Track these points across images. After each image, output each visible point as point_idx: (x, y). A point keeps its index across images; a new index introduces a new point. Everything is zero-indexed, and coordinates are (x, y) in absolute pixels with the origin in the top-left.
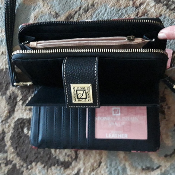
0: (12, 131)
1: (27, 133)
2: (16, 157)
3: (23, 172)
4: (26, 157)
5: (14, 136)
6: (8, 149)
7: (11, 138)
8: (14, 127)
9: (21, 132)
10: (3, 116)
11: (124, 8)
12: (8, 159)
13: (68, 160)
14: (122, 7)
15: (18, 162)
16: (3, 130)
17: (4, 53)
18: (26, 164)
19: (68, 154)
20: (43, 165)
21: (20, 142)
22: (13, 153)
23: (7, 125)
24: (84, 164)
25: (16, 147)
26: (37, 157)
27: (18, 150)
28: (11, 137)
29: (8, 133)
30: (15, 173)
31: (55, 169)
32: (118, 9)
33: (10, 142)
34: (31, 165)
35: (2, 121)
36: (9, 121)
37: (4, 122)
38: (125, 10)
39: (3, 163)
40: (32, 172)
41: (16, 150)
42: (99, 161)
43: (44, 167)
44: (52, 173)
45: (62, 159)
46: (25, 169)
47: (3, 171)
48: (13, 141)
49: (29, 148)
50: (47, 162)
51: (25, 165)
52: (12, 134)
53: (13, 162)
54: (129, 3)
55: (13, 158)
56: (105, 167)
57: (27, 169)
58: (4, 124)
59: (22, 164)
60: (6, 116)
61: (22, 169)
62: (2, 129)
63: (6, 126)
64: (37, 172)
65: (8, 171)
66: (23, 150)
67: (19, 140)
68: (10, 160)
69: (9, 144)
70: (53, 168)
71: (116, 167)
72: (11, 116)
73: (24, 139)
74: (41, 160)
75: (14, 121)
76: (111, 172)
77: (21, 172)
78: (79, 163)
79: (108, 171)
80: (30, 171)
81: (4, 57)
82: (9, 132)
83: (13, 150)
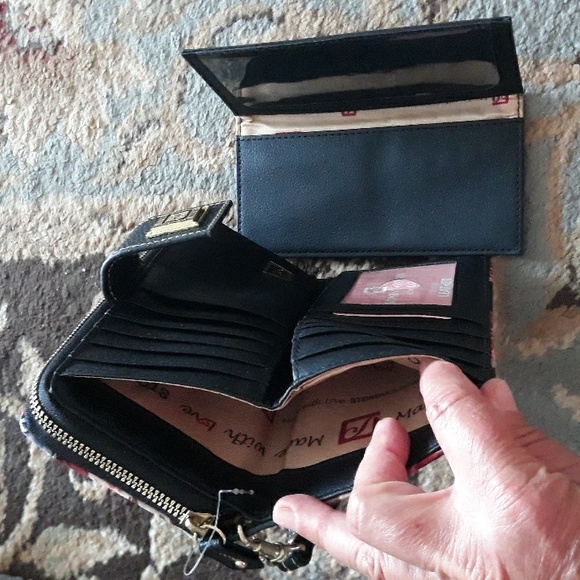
11: (557, 86)
14: (550, 84)
38: (557, 94)
54: (571, 71)
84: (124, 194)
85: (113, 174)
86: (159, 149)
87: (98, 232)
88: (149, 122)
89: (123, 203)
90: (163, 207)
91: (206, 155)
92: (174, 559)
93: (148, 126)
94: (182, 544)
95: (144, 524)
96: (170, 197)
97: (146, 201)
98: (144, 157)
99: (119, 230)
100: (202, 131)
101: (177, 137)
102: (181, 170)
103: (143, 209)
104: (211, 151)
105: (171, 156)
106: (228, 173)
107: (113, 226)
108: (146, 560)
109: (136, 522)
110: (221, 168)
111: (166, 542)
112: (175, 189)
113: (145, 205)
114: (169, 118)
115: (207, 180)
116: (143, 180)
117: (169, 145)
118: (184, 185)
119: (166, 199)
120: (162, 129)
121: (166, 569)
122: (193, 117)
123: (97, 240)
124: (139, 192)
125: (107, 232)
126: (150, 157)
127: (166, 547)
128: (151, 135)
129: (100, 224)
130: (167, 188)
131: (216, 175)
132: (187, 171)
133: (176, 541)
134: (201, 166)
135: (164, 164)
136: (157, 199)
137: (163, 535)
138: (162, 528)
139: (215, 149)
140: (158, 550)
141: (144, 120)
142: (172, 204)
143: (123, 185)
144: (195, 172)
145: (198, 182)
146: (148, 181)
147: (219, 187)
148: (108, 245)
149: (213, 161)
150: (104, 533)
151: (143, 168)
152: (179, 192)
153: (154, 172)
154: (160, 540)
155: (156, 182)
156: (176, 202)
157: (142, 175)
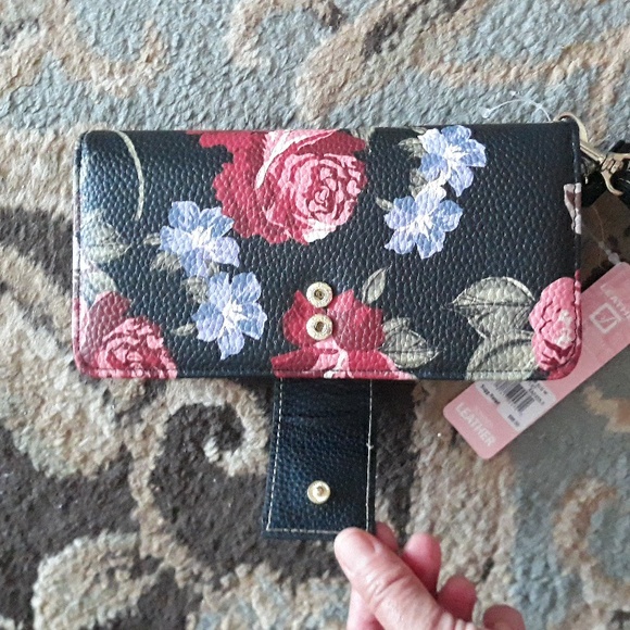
0: (156, 451)
1: (216, 458)
2: (172, 545)
3: (200, 598)
4: (211, 547)
5: (166, 470)
6: (144, 516)
7: (154, 478)
8: (165, 437)
9: (192, 458)
10: (120, 397)
11: (600, 2)
12: (143, 554)
15: (182, 564)
16: (123, 447)
18: (213, 569)
20: (277, 575)
21: (188, 491)
22: (161, 531)
23: (139, 429)
25: (175, 511)
26: (254, 547)
27: (182, 519)
28: (153, 474)
29: (140, 458)
30: (170, 603)
31: (320, 589)
32: (577, 7)
33: (153, 490)
34: (230, 575)
35: (118, 417)
36: (146, 413)
37: (125, 418)
38: (600, 13)
39: (124, 567)
40: (233, 596)
41: (174, 521)
42: (483, 561)
43: (281, 580)
44: (311, 601)
46: (207, 588)
47: (121, 596)
48: (162, 488)
49: (226, 513)
50: (291, 562)
51: (208, 575)
52: (158, 461)
53: (162, 565)
55: (160, 549)
56: (506, 580)
57: (217, 587)
58: (125, 427)
59: (196, 569)
60: (134, 395)
61: (197, 588)
62: (118, 445)
63: (132, 432)
64: (255, 600)
65: (143, 597)
66: (199, 522)
67: (186, 486)
68: (149, 557)
69: (144, 498)
70: (314, 582)
71: (545, 580)
72: (154, 396)
73: (206, 482)
74: (269, 555)
75: (164, 417)
76: (526, 598)
77: (190, 599)
79: (519, 593)
80: (228, 595)
82: (147, 455)
83: (160, 521)
86: (36, 62)
88: (22, 22)
90: (45, 145)
91: (111, 73)
93: (20, 28)
94: (81, 615)
95: (23, 592)
96: (56, 132)
97: (17, 137)
98: (15, 73)
100: (103, 37)
101: (64, 45)
102: (72, 94)
103: (14, 148)
104: (118, 65)
105: (56, 73)
106: (144, 99)
109: (12, 589)
110: (133, 91)
111: (56, 613)
112: (62, 121)
113: (16, 142)
114: (53, 16)
115: (112, 109)
116: (13, 106)
117: (53, 56)
118: (77, 114)
119: (50, 134)
120: (43, 32)
122: (90, 17)
124: (7, 124)
126: (24, 72)
127: (57, 620)
128: (24, 41)
130: (50, 119)
131: (126, 102)
132: (83, 96)
133: (71, 610)
134: (103, 89)
135: (45, 83)
136: (35, 134)
137: (53, 604)
138: (51, 595)
139: (124, 65)
140: (46, 624)
141: (14, 19)
142: (60, 142)
144: (93, 97)
145: (98, 111)
146: (21, 108)
147: (130, 118)
149: (120, 83)
151: (12, 89)
152: (70, 124)
153: (29, 95)
154: (48, 611)
155: (33, 110)
156: (64, 139)
157: (11, 98)
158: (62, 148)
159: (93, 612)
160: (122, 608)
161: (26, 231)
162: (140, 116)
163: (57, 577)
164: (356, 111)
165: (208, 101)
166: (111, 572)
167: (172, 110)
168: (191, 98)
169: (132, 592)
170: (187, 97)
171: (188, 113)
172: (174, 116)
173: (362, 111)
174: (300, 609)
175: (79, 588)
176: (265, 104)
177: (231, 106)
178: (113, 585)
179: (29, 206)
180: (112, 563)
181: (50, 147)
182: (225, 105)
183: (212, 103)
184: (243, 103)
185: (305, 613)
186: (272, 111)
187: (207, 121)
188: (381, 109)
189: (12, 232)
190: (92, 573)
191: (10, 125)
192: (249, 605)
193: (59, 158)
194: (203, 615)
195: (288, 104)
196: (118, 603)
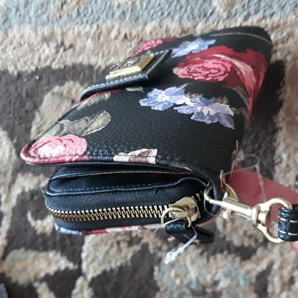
12: (134, 234)
13: (250, 245)
15: (152, 241)
17: (128, 37)
18: (167, 245)
19: (249, 233)
20: (199, 251)
24: (282, 254)
30: (146, 260)
31: (222, 259)
39: (124, 241)
40: (177, 260)
43: (202, 254)
44: (217, 266)
45: (236, 242)
47: (123, 255)
51: (165, 248)
53: (143, 241)
55: (142, 233)
59: (159, 244)
61: (159, 254)
64: (188, 262)
65: (133, 257)
68: (136, 236)
70: (219, 256)
77: (156, 259)
78: (271, 251)
81: (129, 44)
84: (65, 24)
85: (58, 10)
87: (47, 52)
89: (65, 30)
90: (93, 32)
92: (99, 272)
94: (104, 263)
95: (78, 248)
96: (98, 26)
99: (62, 50)
102: (106, 6)
103: (79, 34)
106: (139, 7)
107: (58, 47)
108: (79, 273)
109: (72, 248)
110: (134, 4)
111: (93, 261)
112: (101, 20)
113: (80, 31)
115: (124, 13)
116: (79, 14)
118: (107, 17)
119: (95, 26)
121: (93, 279)
123: (46, 56)
125: (53, 51)
127: (93, 265)
129: (48, 46)
130: (95, 19)
131: (130, 10)
132: (110, 7)
133: (100, 260)
134: (119, 3)
135: (93, 2)
136: (88, 27)
137: (91, 256)
138: (91, 252)
140: (88, 266)
142: (99, 31)
143: (65, 18)
144: (115, 7)
145: (117, 14)
146: (82, 15)
148: (54, 60)
150: (51, 254)
151: (79, 6)
152: (104, 21)
153: (86, 8)
154: (89, 260)
155: (88, 15)
156: (102, 29)
157: (78, 10)
158: (100, 33)
159: (110, 262)
160: (123, 261)
161: (84, 75)
162: (137, 16)
163: (94, 243)
164: (246, 7)
165: (170, 6)
166: (118, 243)
167: (152, 12)
168: (162, 5)
169: (128, 253)
170: (159, 5)
171: (160, 13)
172: (153, 15)
173: (249, 7)
174: (211, 269)
175: (104, 249)
176: (198, 6)
177: (181, 8)
178: (119, 250)
179: (85, 62)
180: (119, 238)
181: (95, 33)
182: (178, 7)
183: (171, 7)
184: (187, 6)
185: (214, 271)
186: (202, 9)
187: (169, 17)
188: (259, 6)
189: (78, 75)
190: (110, 242)
191: (77, 23)
192: (185, 265)
193: (99, 38)
194: (162, 268)
195: (210, 5)
196: (122, 258)
